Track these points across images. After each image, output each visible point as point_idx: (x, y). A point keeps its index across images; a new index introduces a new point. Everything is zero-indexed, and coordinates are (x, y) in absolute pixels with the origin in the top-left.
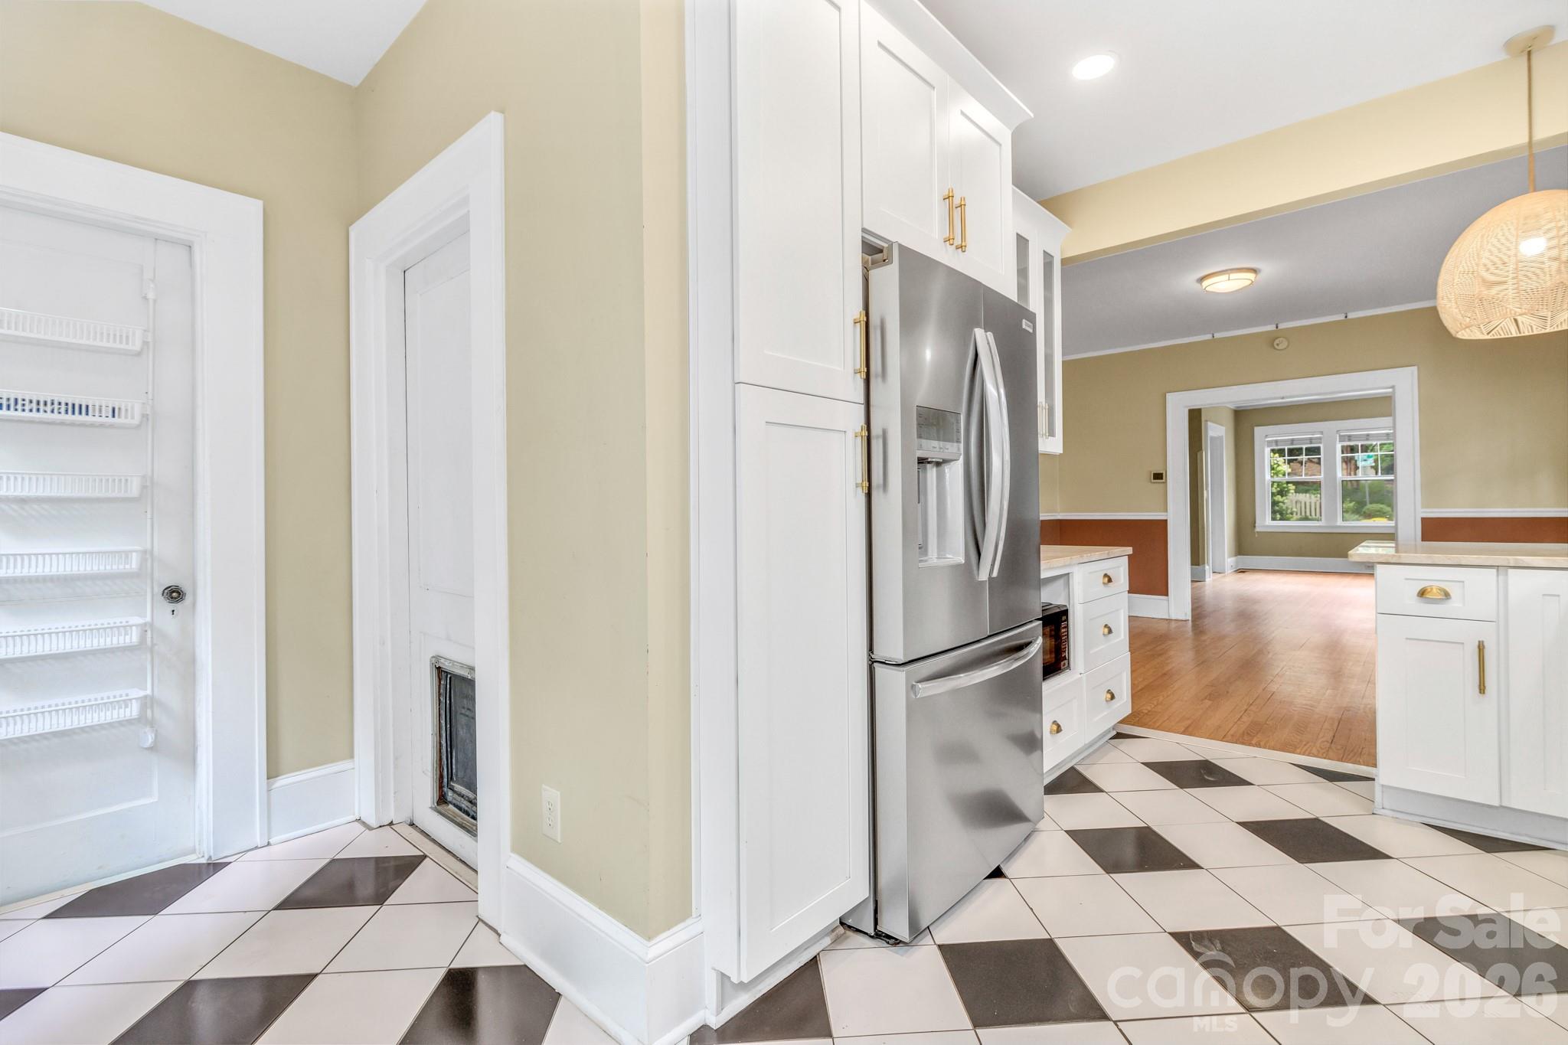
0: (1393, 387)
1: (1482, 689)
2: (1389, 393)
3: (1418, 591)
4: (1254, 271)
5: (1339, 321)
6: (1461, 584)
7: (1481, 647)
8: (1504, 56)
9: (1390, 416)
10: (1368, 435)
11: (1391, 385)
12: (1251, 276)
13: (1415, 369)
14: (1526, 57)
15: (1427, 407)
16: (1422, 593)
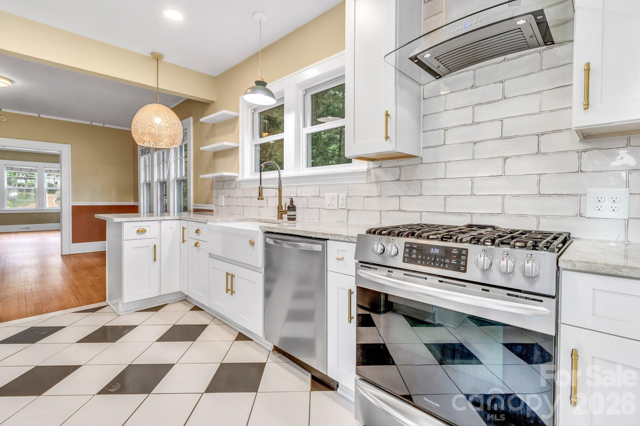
0: (60, 151)
1: (155, 260)
2: (59, 153)
3: (137, 231)
4: (10, 81)
5: (35, 117)
6: (149, 227)
7: (155, 246)
8: (150, 56)
9: (59, 163)
10: (21, 168)
11: (59, 150)
12: (9, 83)
13: (70, 145)
14: (157, 60)
15: (75, 161)
16: (138, 231)
